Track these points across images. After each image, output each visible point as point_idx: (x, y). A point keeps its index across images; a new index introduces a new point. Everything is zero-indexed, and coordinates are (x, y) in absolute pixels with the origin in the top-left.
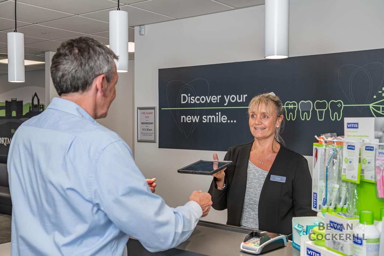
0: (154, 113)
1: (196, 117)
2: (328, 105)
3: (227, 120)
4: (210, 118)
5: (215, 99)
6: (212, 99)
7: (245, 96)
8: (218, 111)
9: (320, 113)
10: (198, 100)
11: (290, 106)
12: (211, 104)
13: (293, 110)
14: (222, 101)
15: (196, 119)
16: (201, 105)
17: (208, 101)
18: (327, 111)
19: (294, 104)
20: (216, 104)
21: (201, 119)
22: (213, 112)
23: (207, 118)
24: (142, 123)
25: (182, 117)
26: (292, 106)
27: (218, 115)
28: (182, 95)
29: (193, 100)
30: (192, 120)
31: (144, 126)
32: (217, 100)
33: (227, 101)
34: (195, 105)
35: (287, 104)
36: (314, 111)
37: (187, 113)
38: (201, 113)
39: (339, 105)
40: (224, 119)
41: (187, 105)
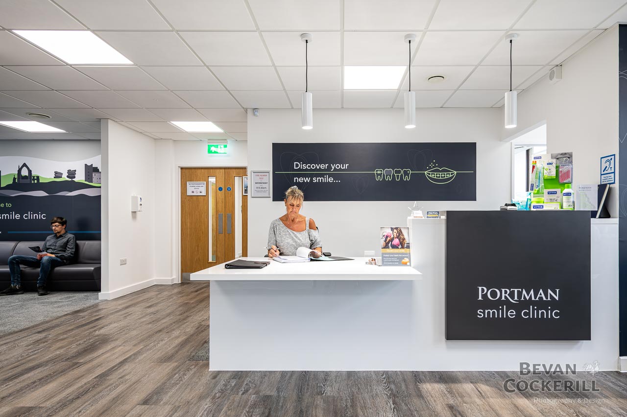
0: (268, 176)
1: (307, 178)
2: (402, 172)
3: (333, 181)
4: (319, 179)
5: (323, 166)
6: (321, 166)
7: (347, 165)
8: (326, 174)
9: (398, 176)
10: (309, 166)
11: (378, 172)
12: (320, 169)
13: (380, 175)
14: (329, 168)
15: (308, 180)
16: (311, 170)
17: (318, 168)
18: (402, 175)
19: (381, 171)
20: (325, 170)
21: (311, 180)
22: (322, 175)
23: (316, 179)
24: (256, 183)
25: (295, 179)
26: (380, 172)
27: (326, 177)
28: (295, 163)
29: (305, 167)
30: (304, 180)
31: (258, 185)
32: (325, 167)
33: (333, 168)
34: (306, 170)
35: (377, 171)
36: (394, 175)
37: (299, 176)
38: (312, 176)
39: (408, 172)
40: (331, 180)
41: (300, 170)
